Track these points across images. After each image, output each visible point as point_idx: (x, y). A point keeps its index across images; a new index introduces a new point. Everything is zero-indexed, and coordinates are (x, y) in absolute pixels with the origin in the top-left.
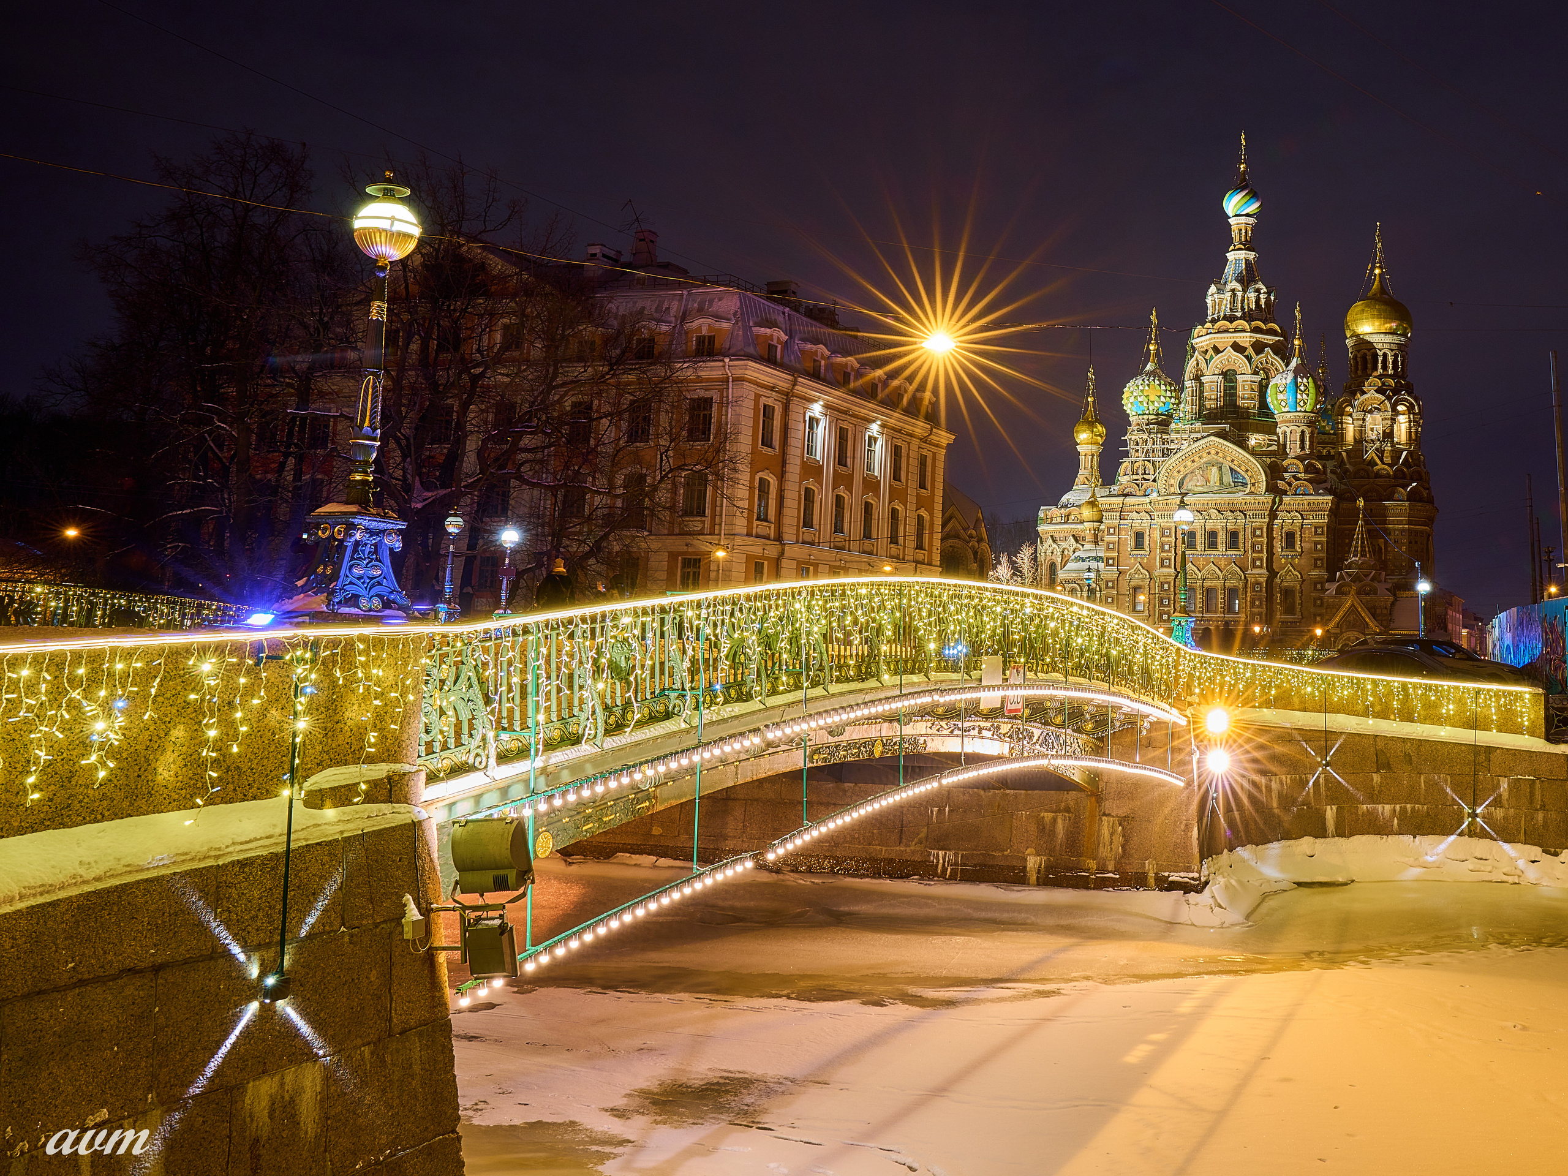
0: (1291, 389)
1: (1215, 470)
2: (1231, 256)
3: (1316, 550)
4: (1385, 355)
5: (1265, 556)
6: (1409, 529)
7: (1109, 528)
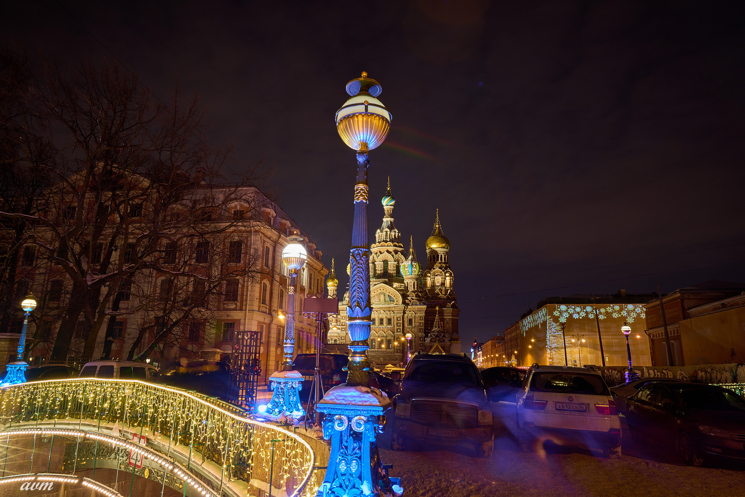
0: (410, 267)
1: (382, 295)
2: (385, 220)
3: (420, 326)
4: (441, 255)
5: (401, 328)
6: (452, 318)
7: (342, 317)
